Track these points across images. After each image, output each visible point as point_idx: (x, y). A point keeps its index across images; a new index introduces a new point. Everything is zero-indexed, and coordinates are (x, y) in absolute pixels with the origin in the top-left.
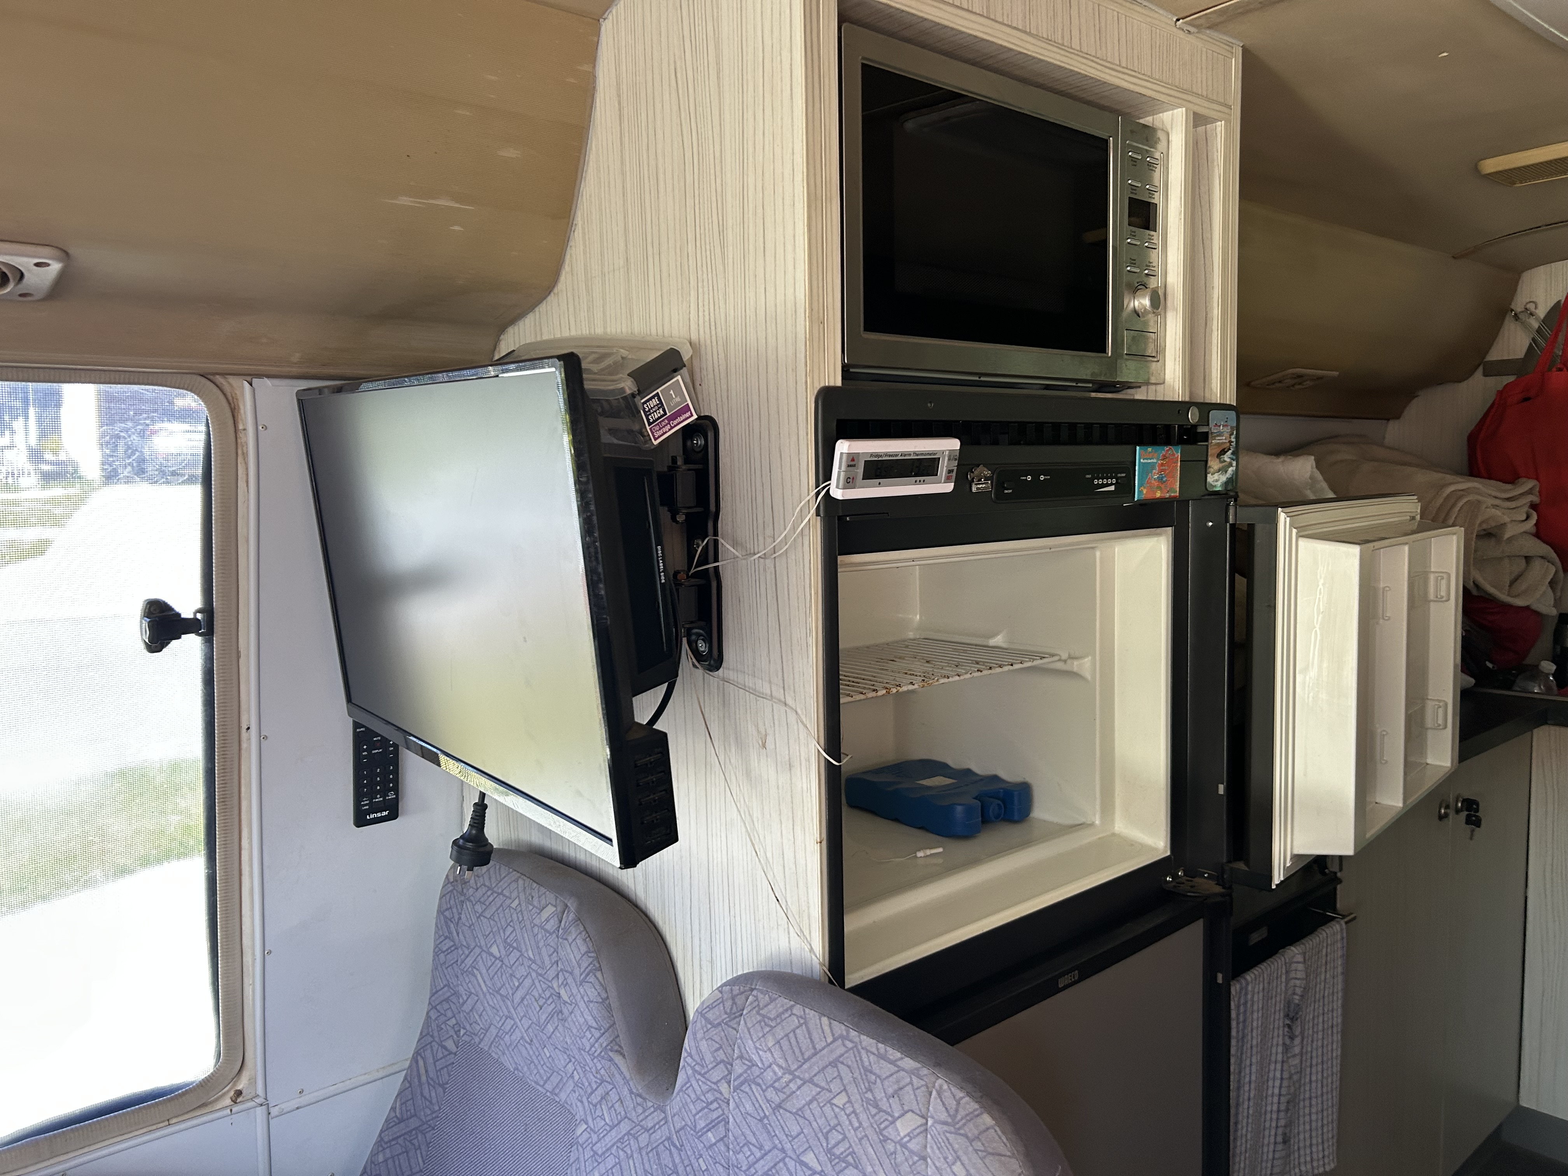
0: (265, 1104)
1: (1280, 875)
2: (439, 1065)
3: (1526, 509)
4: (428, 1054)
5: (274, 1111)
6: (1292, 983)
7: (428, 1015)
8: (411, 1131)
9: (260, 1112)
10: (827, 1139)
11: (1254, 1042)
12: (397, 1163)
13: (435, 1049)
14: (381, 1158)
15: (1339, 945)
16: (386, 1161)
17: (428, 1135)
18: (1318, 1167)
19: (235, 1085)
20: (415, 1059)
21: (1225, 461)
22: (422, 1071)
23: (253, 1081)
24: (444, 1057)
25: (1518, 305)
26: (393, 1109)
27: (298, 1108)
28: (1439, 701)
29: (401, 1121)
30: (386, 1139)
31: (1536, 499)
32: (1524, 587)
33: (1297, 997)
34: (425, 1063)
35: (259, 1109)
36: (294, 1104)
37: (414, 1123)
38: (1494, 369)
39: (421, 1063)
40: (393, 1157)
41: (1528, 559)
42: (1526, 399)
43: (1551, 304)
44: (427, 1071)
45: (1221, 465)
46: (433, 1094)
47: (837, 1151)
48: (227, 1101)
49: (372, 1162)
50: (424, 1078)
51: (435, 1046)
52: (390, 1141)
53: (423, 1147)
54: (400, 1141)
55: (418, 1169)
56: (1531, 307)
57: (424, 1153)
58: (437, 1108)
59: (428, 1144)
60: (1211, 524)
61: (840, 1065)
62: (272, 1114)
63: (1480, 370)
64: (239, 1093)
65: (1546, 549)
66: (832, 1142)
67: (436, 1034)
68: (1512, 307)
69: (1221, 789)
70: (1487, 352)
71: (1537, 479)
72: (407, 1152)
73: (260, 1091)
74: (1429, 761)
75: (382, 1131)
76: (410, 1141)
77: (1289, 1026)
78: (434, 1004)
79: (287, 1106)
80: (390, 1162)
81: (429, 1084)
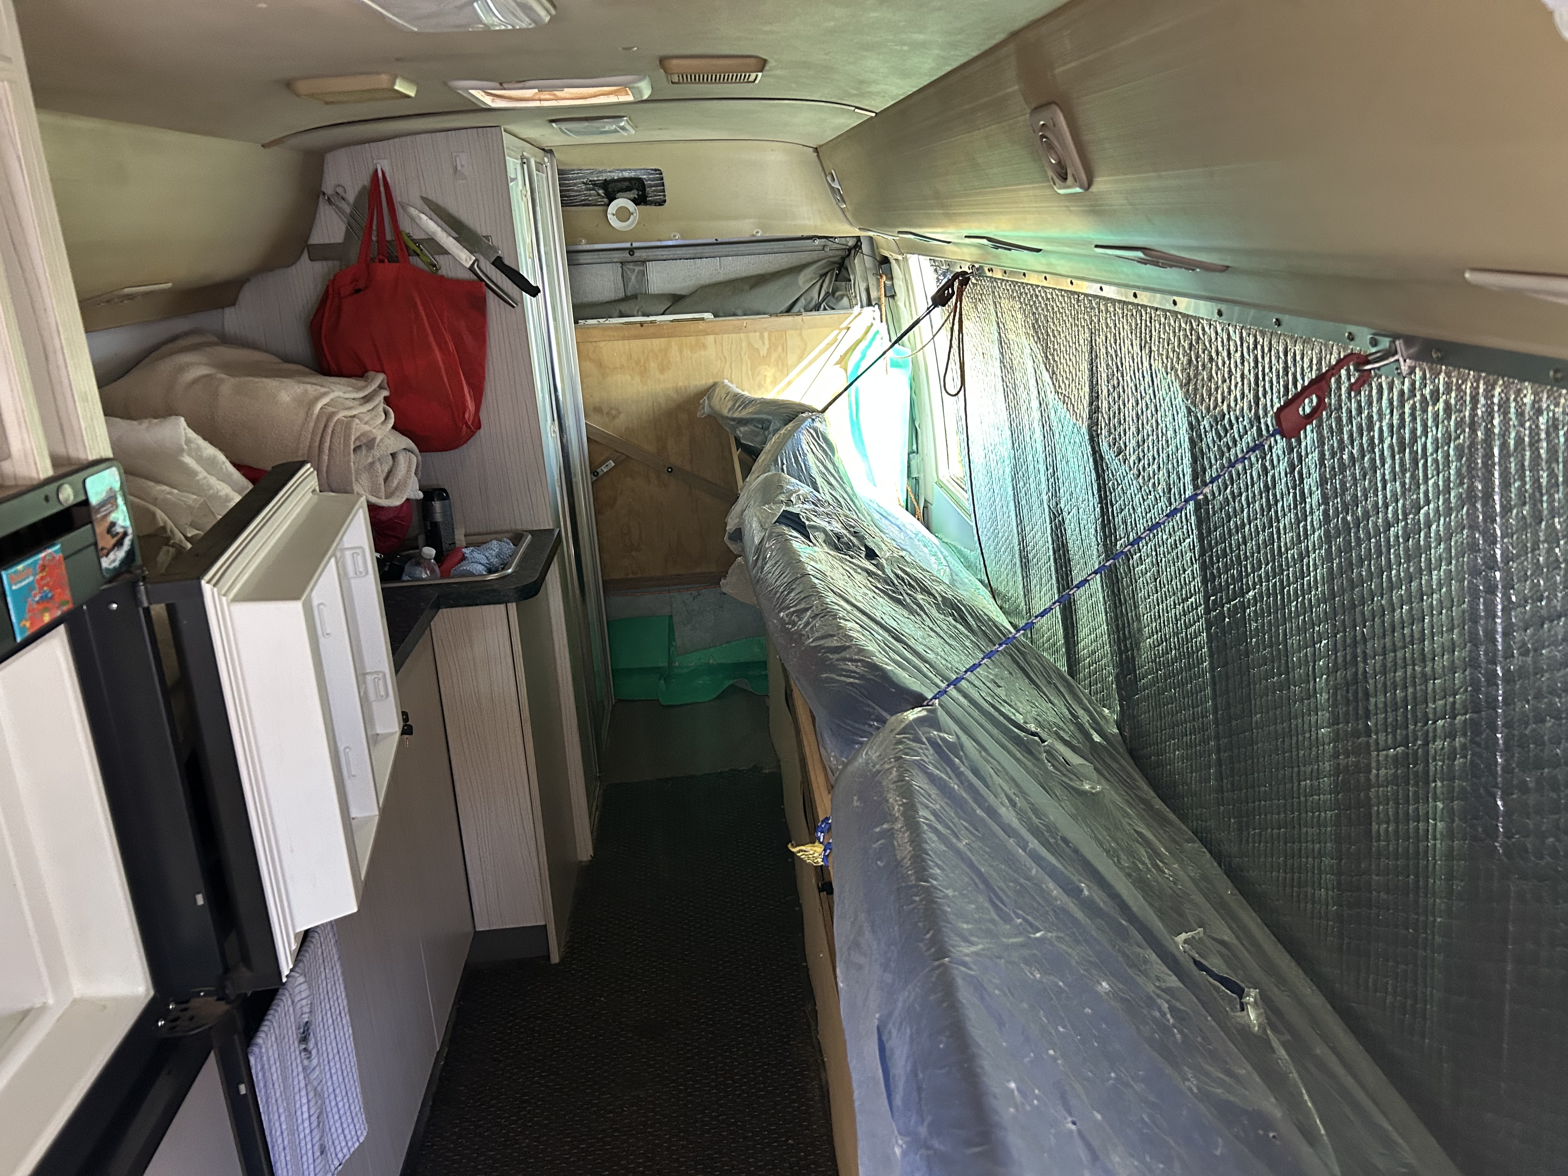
1: (287, 963)
3: (382, 405)
6: (299, 1006)
11: (278, 1094)
15: (331, 935)
18: (353, 1144)
21: (118, 534)
25: (328, 187)
28: (376, 672)
31: (386, 393)
32: (396, 482)
33: (306, 1016)
38: (319, 253)
41: (393, 455)
42: (358, 291)
43: (358, 188)
45: (116, 539)
56: (340, 190)
60: (115, 606)
63: (305, 255)
65: (407, 442)
68: (324, 189)
69: (200, 900)
70: (308, 237)
71: (384, 372)
74: (379, 731)
77: (305, 1050)
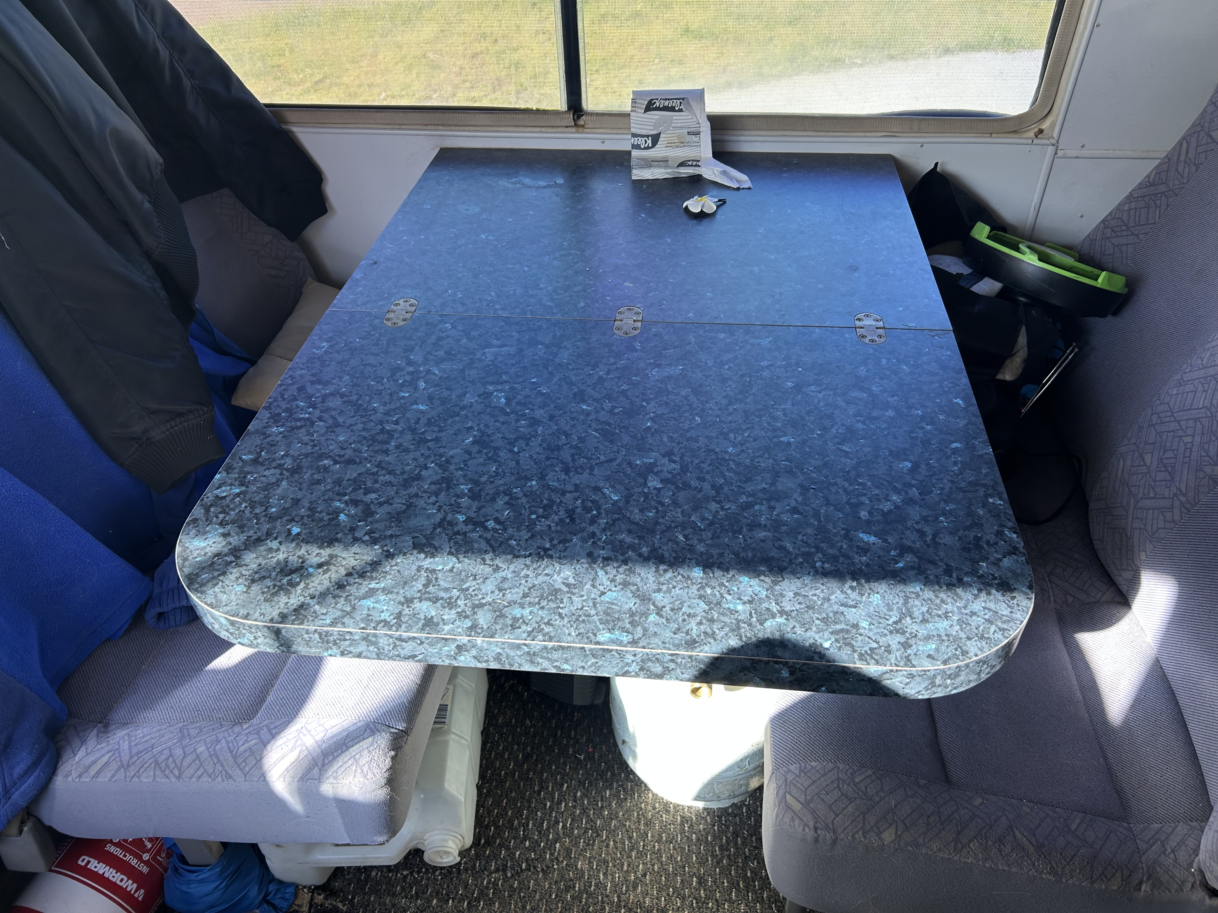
0: (1056, 145)
2: (1200, 149)
4: (1194, 140)
5: (1060, 153)
7: (1205, 110)
8: (1157, 194)
9: (1051, 149)
10: (1164, 453)
12: (1138, 213)
13: (1201, 136)
14: (1126, 207)
16: (1130, 210)
17: (1170, 199)
19: (1040, 125)
20: (1180, 143)
22: (1184, 152)
23: (1053, 125)
24: (1207, 144)
26: (1148, 176)
27: (1076, 157)
29: (1152, 185)
30: (1135, 196)
34: (1188, 147)
35: (1050, 147)
36: (1074, 153)
37: (1162, 188)
39: (1185, 146)
40: (1136, 209)
44: (1187, 152)
46: (1186, 171)
47: (1165, 461)
48: (1032, 134)
49: (1118, 209)
50: (1182, 158)
51: (1202, 134)
52: (1137, 198)
53: (1163, 208)
54: (1146, 199)
55: (1153, 221)
57: (1162, 211)
58: (1185, 181)
59: (1168, 205)
61: (1198, 423)
62: (1058, 155)
64: (1041, 131)
66: (1166, 456)
67: (1207, 125)
72: (1148, 208)
73: (1055, 134)
75: (1133, 190)
76: (1154, 201)
78: (1214, 101)
79: (1071, 153)
80: (1133, 211)
81: (1186, 162)
